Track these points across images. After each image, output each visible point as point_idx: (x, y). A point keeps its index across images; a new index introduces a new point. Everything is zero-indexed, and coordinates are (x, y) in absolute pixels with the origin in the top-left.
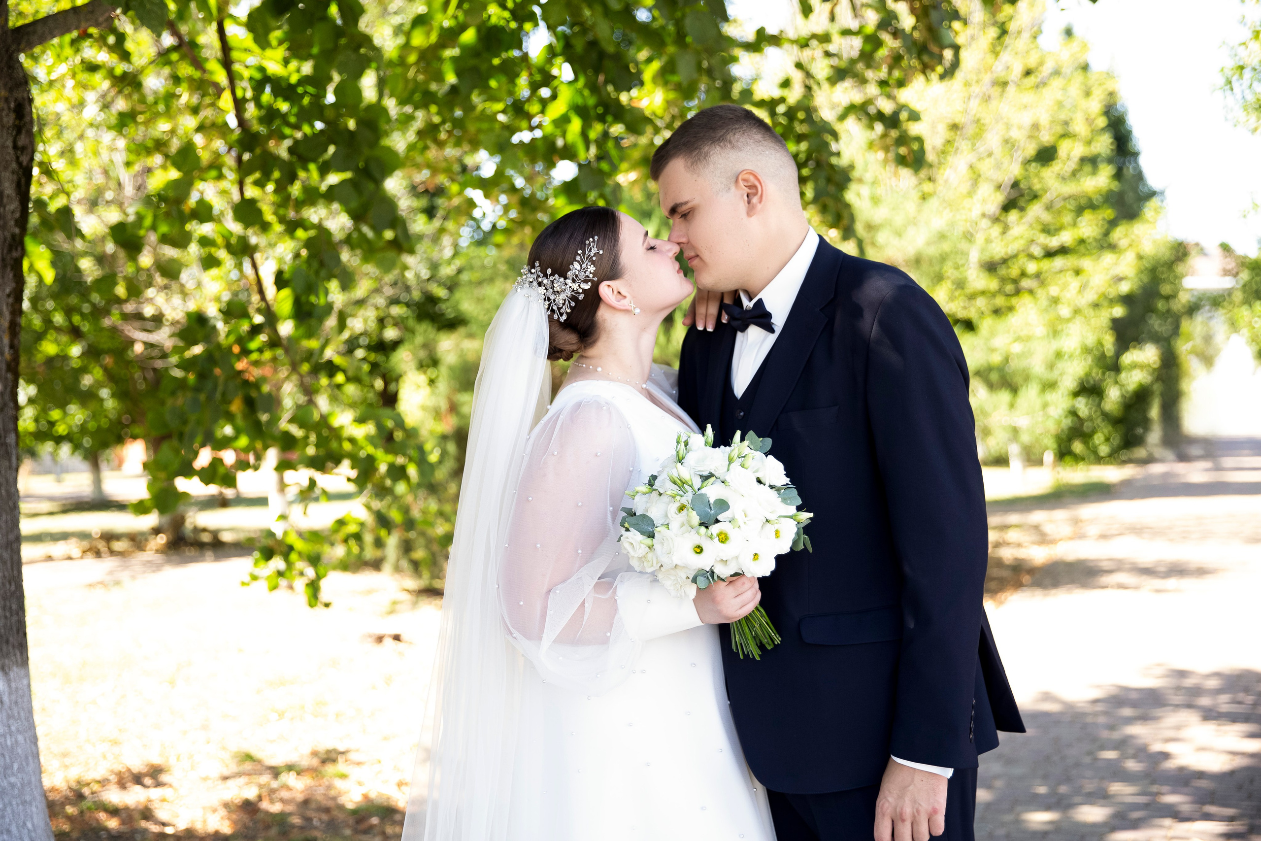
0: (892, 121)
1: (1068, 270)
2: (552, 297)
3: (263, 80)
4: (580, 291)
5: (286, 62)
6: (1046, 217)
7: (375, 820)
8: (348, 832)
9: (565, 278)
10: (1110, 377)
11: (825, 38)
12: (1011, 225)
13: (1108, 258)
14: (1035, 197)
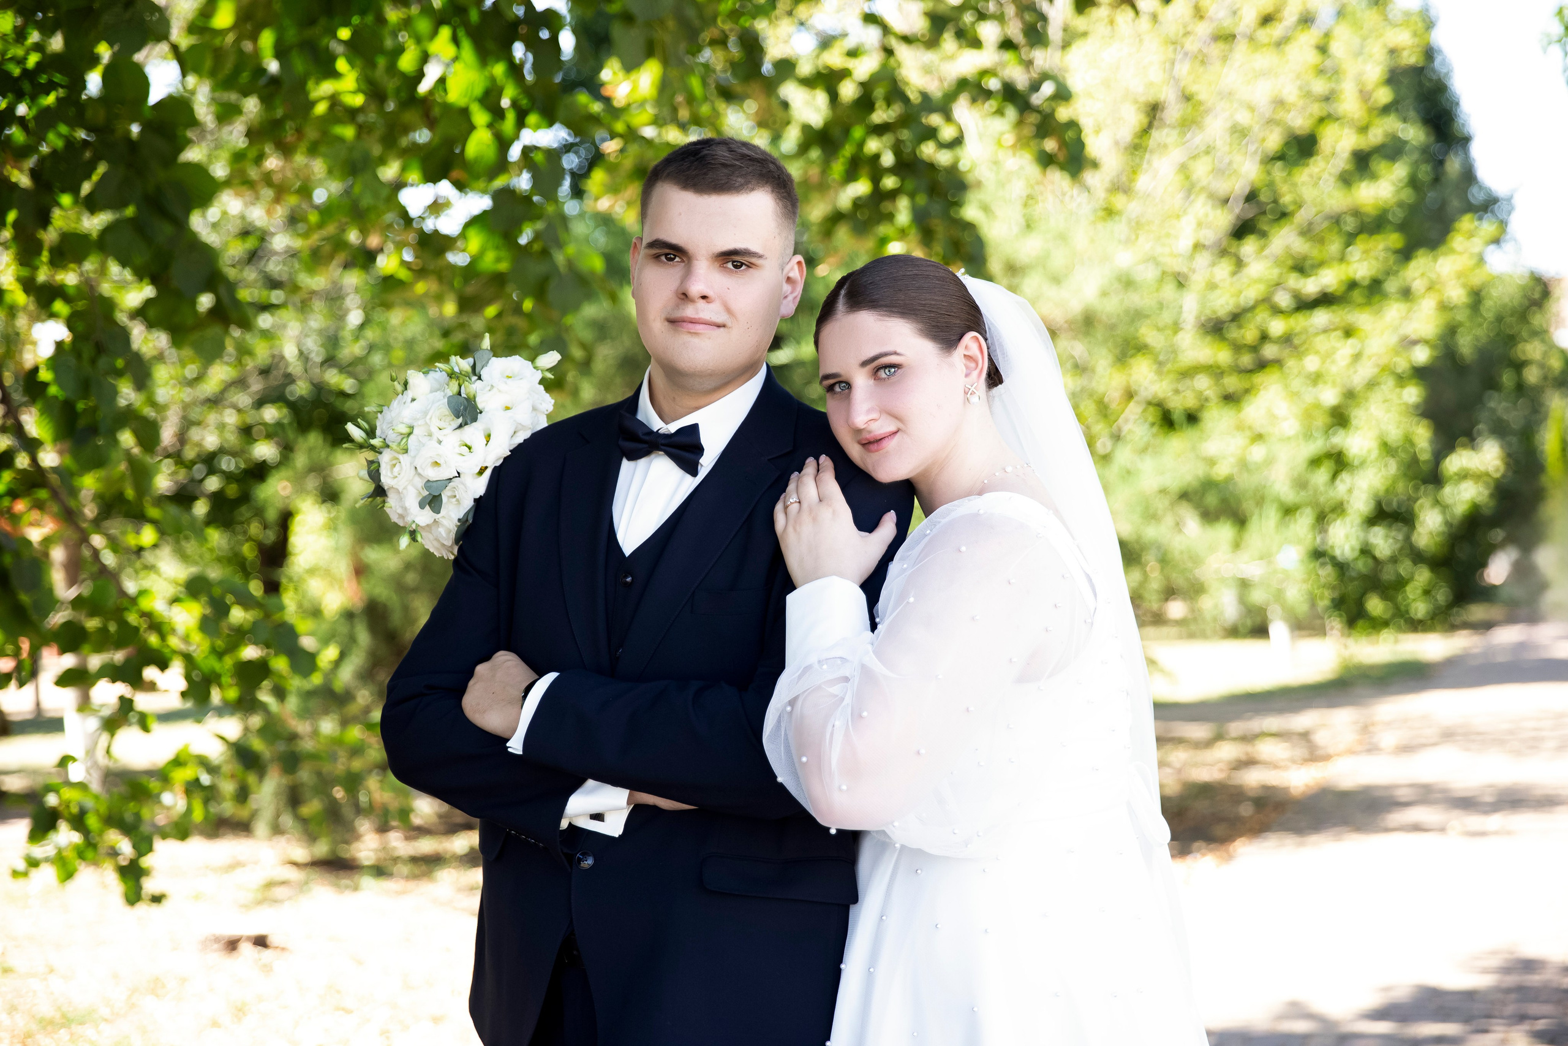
1: (1335, 330)
10: (1425, 493)
12: (1245, 260)
14: (1283, 215)
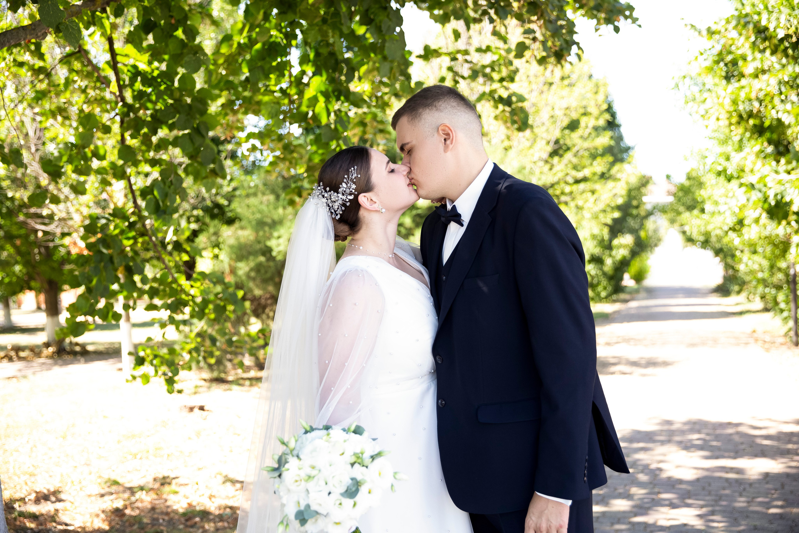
0: (507, 102)
1: (587, 191)
2: (331, 205)
3: (136, 73)
4: (348, 200)
5: (150, 63)
6: (575, 160)
7: (197, 519)
8: (181, 527)
9: (338, 193)
10: (607, 252)
11: (466, 52)
12: (554, 165)
13: (610, 184)
14: (568, 149)
